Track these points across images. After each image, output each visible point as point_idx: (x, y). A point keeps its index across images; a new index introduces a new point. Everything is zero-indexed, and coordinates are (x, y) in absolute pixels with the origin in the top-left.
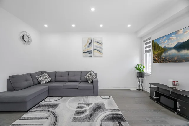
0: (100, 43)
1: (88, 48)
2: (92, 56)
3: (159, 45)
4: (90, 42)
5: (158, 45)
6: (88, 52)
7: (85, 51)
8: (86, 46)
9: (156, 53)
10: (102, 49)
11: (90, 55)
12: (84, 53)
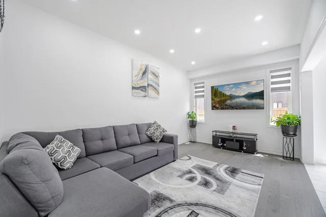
0: (156, 76)
1: (141, 81)
2: (146, 96)
3: (223, 92)
4: (143, 70)
5: (221, 92)
6: (141, 88)
7: (137, 86)
8: (138, 75)
9: (217, 99)
10: (159, 86)
11: (143, 94)
12: (133, 88)
